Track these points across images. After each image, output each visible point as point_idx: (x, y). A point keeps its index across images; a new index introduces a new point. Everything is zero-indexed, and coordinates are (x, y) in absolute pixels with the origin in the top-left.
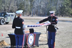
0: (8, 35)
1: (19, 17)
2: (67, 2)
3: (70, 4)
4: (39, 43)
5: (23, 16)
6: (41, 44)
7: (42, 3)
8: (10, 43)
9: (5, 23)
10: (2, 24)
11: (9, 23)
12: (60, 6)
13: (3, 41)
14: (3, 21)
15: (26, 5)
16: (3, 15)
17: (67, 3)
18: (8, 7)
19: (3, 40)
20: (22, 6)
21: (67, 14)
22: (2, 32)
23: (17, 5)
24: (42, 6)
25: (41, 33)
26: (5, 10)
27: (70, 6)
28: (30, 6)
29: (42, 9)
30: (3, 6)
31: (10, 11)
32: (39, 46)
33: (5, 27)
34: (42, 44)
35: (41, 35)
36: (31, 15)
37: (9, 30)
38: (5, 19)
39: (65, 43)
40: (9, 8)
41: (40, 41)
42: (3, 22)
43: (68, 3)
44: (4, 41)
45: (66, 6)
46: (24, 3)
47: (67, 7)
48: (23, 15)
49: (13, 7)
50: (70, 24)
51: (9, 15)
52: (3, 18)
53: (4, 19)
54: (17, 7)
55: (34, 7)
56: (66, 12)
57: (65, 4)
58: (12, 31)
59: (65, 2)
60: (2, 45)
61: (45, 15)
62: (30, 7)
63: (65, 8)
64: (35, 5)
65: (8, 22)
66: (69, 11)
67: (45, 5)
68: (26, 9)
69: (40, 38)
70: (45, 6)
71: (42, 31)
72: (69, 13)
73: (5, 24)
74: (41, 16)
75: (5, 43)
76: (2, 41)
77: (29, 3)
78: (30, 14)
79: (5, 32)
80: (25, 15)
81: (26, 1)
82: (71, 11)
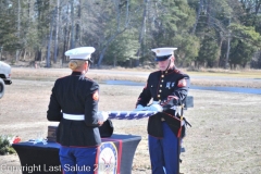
2: (182, 14)
3: (193, 21)
5: (13, 65)
12: (154, 28)
15: (22, 24)
17: (180, 17)
20: (8, 25)
21: (180, 57)
24: (84, 27)
27: (191, 29)
28: (39, 28)
43: (186, 15)
45: (175, 28)
46: (13, 17)
47: (179, 33)
55: (55, 32)
57: (173, 22)
59: (174, 13)
63: (172, 34)
66: (187, 47)
67: (95, 23)
68: (22, 37)
70: (94, 27)
72: (187, 53)
77: (33, 16)
80: (20, 63)
81: (23, 6)
82: (195, 47)
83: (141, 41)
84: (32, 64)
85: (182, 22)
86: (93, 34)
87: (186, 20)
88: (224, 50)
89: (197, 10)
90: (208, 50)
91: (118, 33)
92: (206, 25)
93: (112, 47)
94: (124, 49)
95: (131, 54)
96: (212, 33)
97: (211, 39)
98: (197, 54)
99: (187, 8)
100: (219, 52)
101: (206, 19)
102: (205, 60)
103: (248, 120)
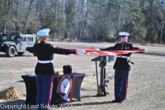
0: (22, 77)
1: (43, 42)
2: (138, 16)
3: (143, 20)
4: (82, 93)
5: (52, 41)
6: (84, 97)
7: (89, 16)
8: (25, 93)
9: (16, 53)
10: (11, 55)
11: (24, 54)
12: (124, 23)
13: (12, 88)
14: (13, 49)
15: (58, 20)
16: (13, 38)
18: (23, 22)
19: (12, 86)
20: (50, 21)
21: (137, 38)
22: (11, 71)
23: (40, 20)
24: (89, 22)
25: (86, 74)
26: (17, 28)
27: (143, 24)
29: (89, 28)
30: (13, 21)
31: (27, 30)
32: (82, 99)
33: (16, 62)
34: (87, 96)
35: (85, 79)
36: (68, 39)
37: (23, 67)
38: (18, 46)
39: (132, 95)
40: (25, 25)
41: (83, 90)
42: (13, 51)
43: (140, 17)
44: (15, 89)
45: (134, 23)
46: (54, 17)
47: (137, 25)
48: (52, 38)
49: (34, 22)
50: (142, 58)
51: (25, 38)
52: (14, 44)
53: (14, 46)
54: (39, 22)
55: (74, 24)
56: (135, 34)
57: (133, 20)
58: (31, 69)
59: (133, 16)
60: (11, 96)
61: (94, 40)
62: (65, 23)
63: (133, 26)
64: (76, 20)
65: (22, 51)
66: (140, 33)
67: (94, 20)
68: (58, 26)
69: (83, 85)
70: (94, 22)
71: (88, 70)
72: (140, 36)
73: (16, 56)
74: (86, 42)
75: (16, 92)
76: (9, 89)
77: (64, 16)
78: (66, 37)
79: (16, 72)
80: (56, 40)
81: (59, 11)
82: (144, 33)
83: (117, 29)
84: (62, 40)
85: (137, 20)
86: (93, 25)
87: (140, 19)
88: (159, 35)
89: (146, 14)
90: (151, 35)
91: (105, 25)
92: (150, 22)
93: (102, 32)
94: (108, 33)
95: (112, 36)
96: (153, 26)
97: (153, 29)
98: (145, 36)
99: (140, 13)
100: (157, 36)
101: (150, 19)
102: (149, 39)
103: (158, 69)
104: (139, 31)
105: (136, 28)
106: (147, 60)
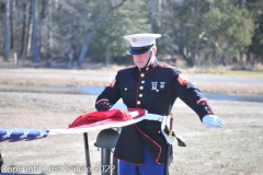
86: (71, 9)
91: (112, 9)
93: (101, 33)
98: (248, 41)
104: (226, 24)
105: (216, 12)
106: (257, 121)
